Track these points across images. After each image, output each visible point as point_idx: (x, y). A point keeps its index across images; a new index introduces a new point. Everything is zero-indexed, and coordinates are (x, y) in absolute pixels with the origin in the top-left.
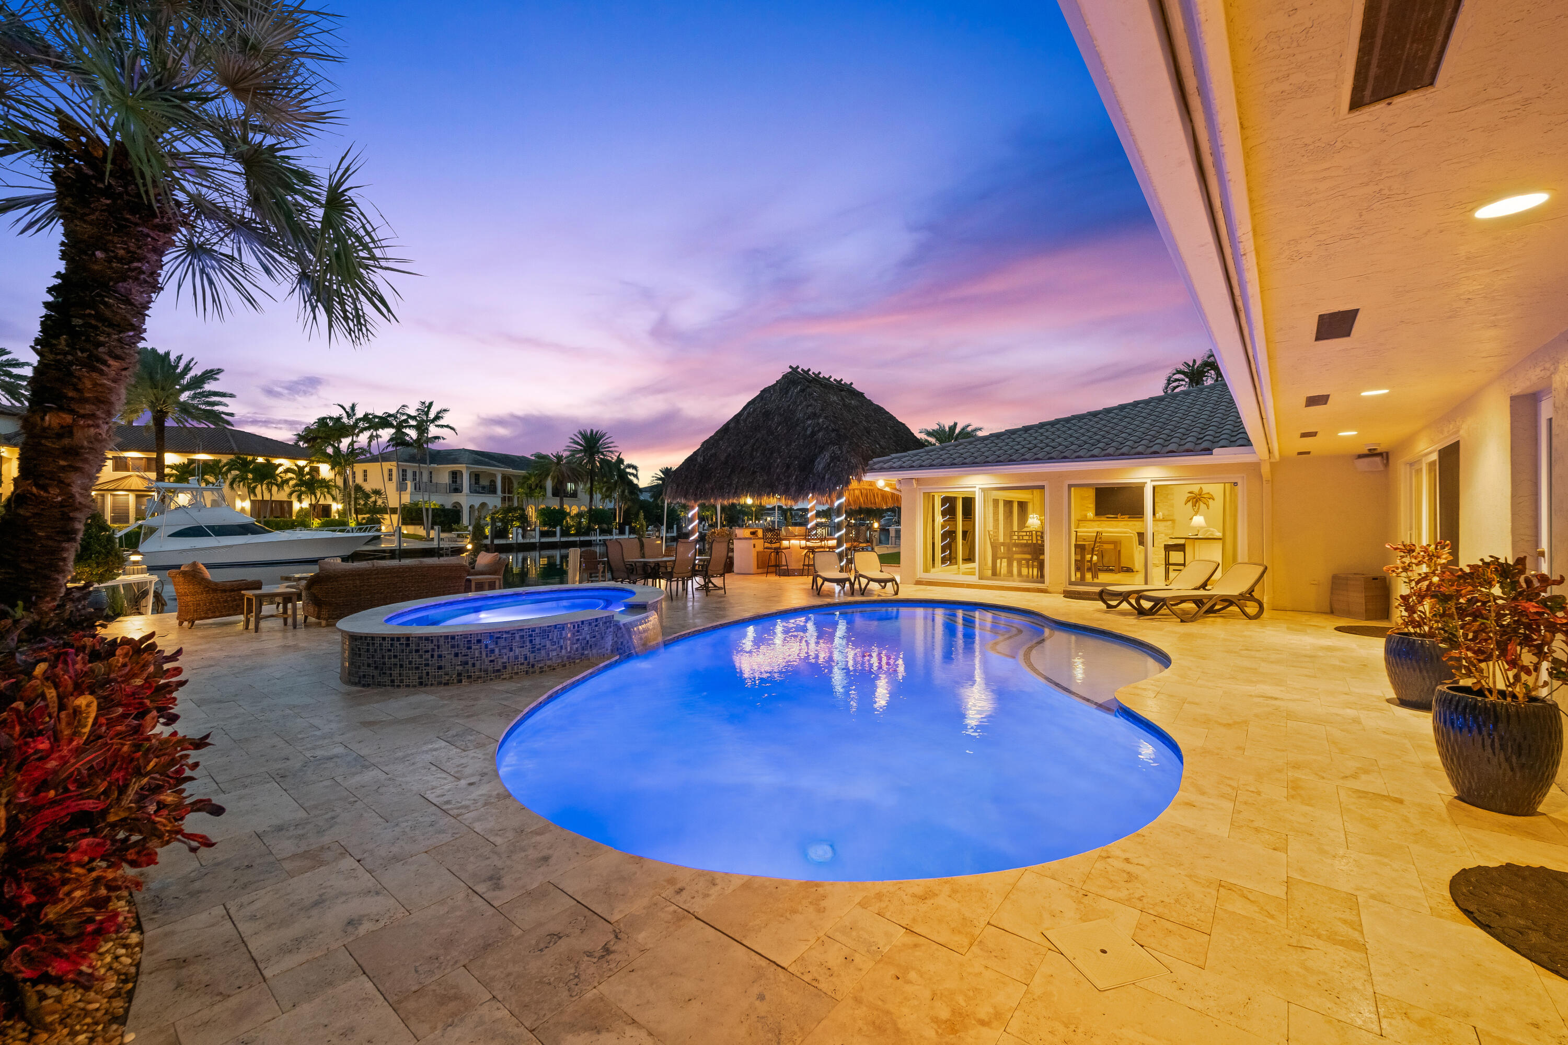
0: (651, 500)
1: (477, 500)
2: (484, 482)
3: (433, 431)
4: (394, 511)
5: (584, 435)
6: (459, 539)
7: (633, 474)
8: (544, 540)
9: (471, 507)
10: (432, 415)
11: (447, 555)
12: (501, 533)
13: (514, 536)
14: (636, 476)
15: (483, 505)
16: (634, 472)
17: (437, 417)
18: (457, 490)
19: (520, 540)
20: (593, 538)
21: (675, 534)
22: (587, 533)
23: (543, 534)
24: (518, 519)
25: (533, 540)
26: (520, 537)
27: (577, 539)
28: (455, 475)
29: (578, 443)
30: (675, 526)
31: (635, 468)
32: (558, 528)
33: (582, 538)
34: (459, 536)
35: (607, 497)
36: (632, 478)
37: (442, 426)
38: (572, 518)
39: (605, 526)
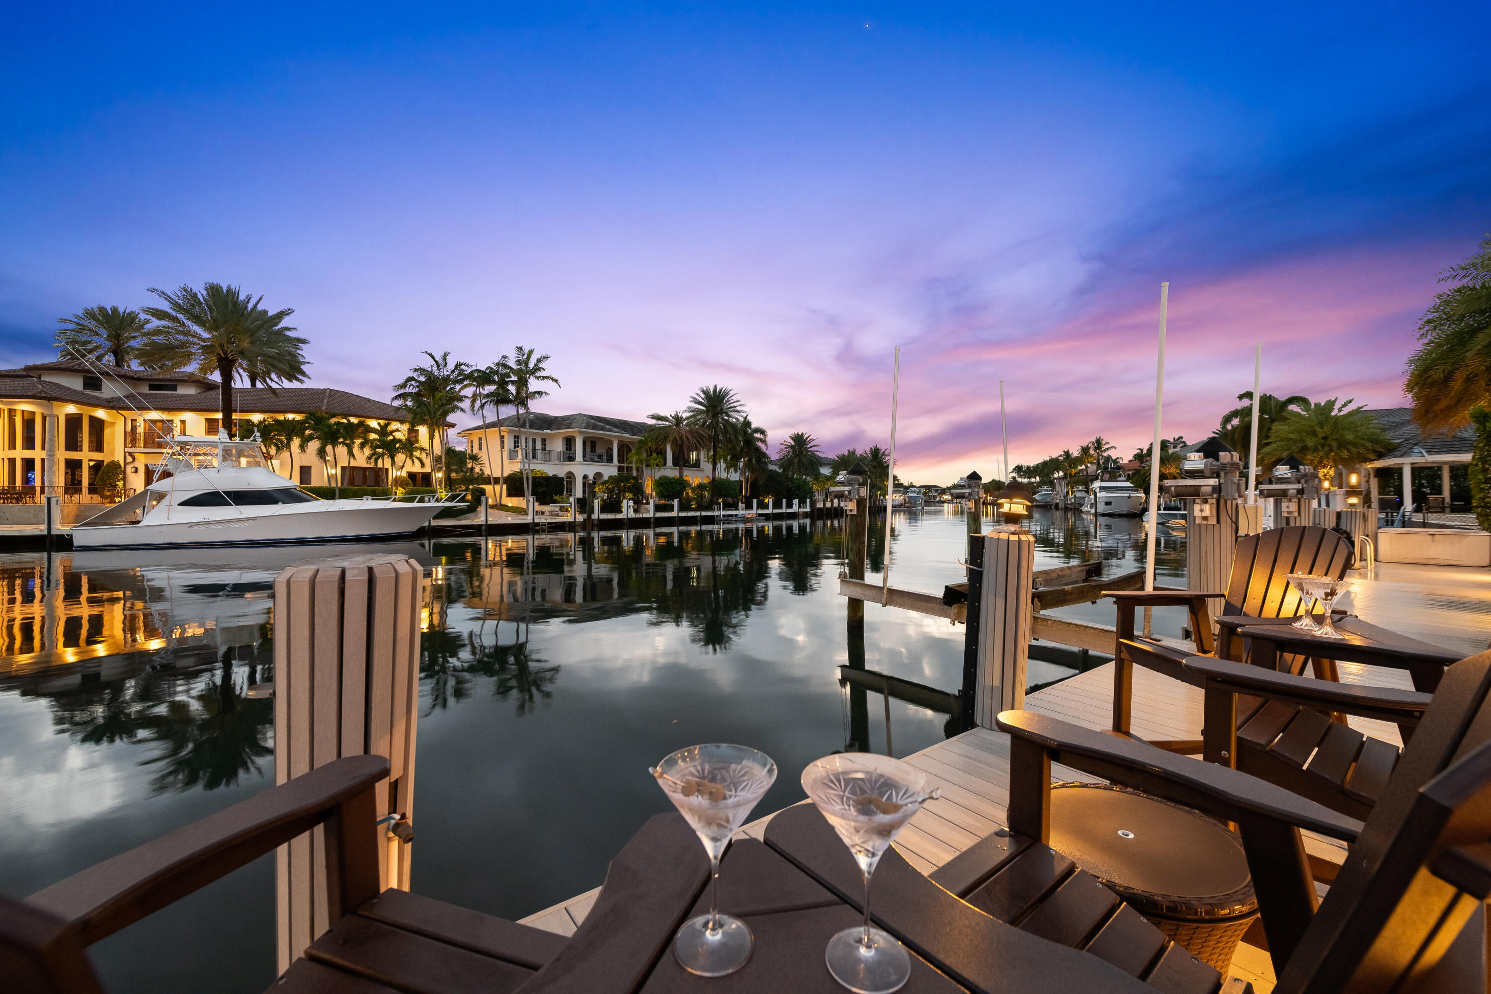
0: (781, 471)
1: (591, 470)
2: (600, 450)
3: (534, 385)
4: (497, 481)
5: (706, 392)
6: (561, 513)
7: (761, 440)
8: (659, 515)
9: (585, 477)
10: (531, 365)
11: (543, 531)
12: (612, 506)
13: (627, 510)
14: (764, 441)
15: (598, 475)
16: (762, 437)
17: (537, 369)
18: (571, 458)
19: (632, 515)
20: (716, 513)
21: (808, 509)
22: (709, 508)
23: (658, 508)
24: (630, 491)
25: (646, 515)
26: (631, 510)
27: (698, 514)
28: (569, 442)
29: (700, 403)
30: (808, 500)
31: (763, 432)
32: (676, 501)
33: (704, 514)
34: (561, 508)
35: (732, 466)
36: (759, 444)
37: (544, 378)
38: (693, 489)
39: (730, 500)
